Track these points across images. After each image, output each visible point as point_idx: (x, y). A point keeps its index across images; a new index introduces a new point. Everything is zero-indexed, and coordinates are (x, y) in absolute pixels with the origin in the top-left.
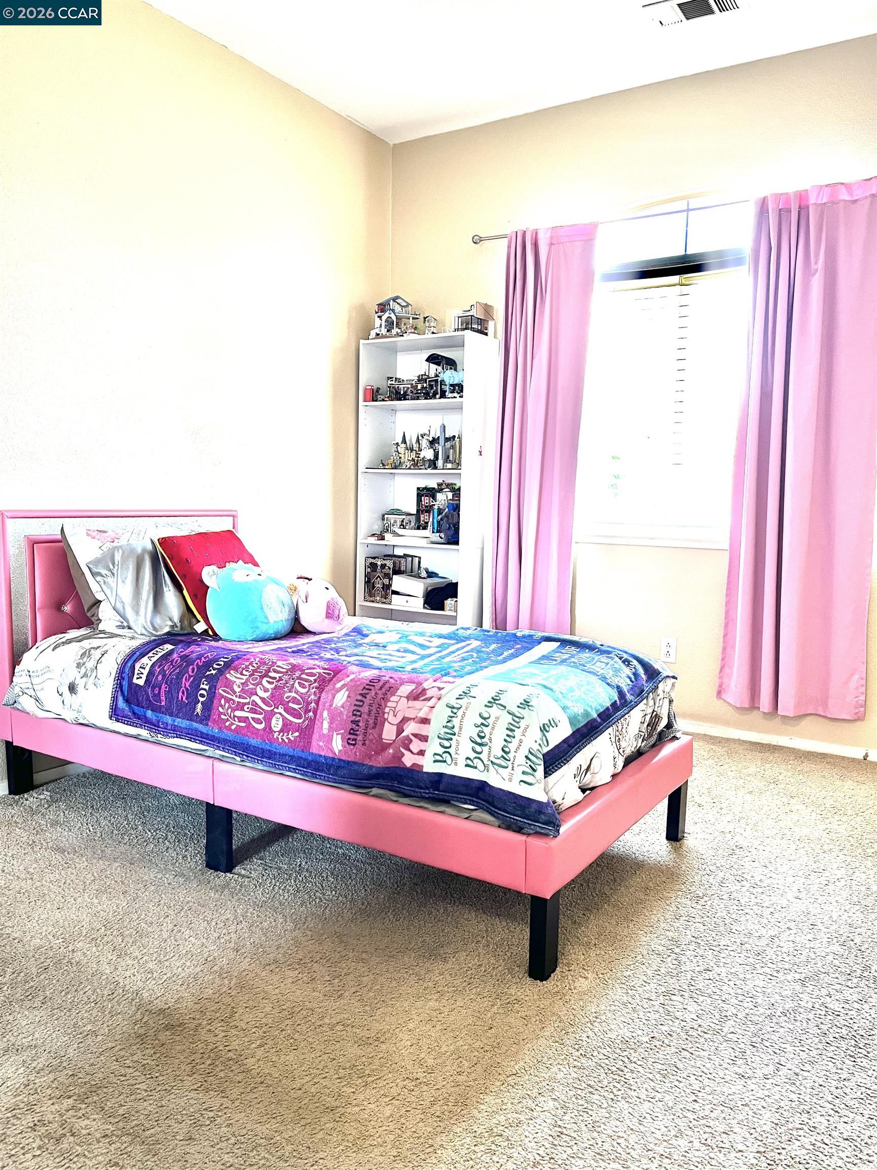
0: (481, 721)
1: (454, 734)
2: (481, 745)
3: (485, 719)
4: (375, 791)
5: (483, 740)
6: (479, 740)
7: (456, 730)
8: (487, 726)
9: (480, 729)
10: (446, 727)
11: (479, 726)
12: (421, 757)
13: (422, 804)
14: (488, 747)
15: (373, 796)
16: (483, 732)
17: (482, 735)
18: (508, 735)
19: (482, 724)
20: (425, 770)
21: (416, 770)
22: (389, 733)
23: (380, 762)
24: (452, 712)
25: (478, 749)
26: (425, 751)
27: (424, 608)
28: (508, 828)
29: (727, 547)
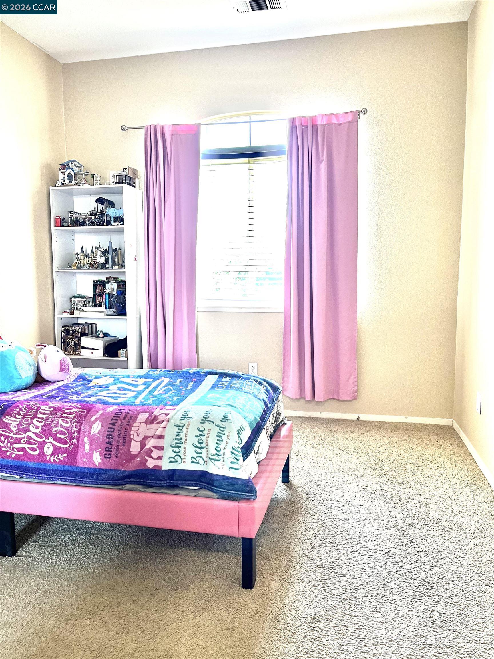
0: (198, 433)
1: (182, 443)
2: (200, 448)
3: (202, 431)
4: (128, 486)
5: (202, 445)
6: (199, 445)
7: (183, 441)
8: (204, 436)
9: (199, 438)
10: (176, 439)
11: (198, 436)
12: (159, 461)
13: (163, 491)
14: (205, 449)
15: (126, 490)
16: (201, 440)
17: (201, 441)
18: (218, 440)
19: (200, 435)
20: (163, 469)
21: (156, 470)
22: (135, 447)
23: (131, 467)
24: (179, 429)
25: (199, 451)
26: (162, 456)
27: (104, 356)
28: (223, 498)
29: (283, 311)
